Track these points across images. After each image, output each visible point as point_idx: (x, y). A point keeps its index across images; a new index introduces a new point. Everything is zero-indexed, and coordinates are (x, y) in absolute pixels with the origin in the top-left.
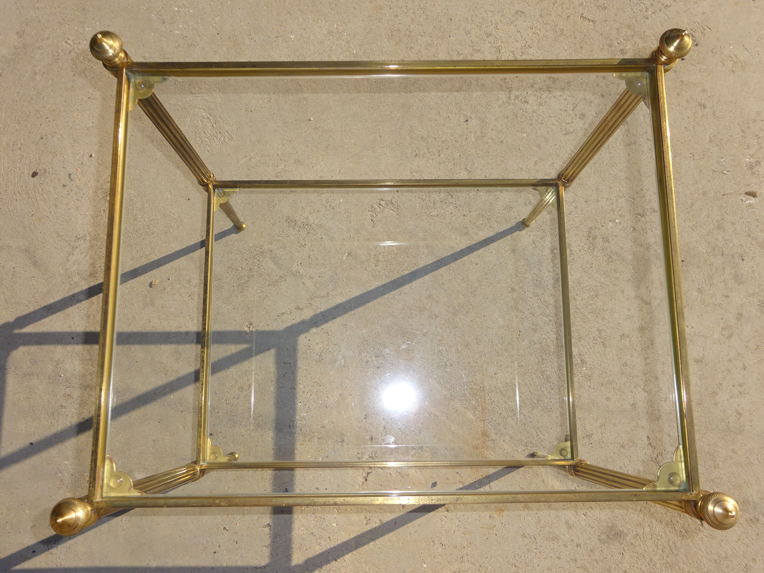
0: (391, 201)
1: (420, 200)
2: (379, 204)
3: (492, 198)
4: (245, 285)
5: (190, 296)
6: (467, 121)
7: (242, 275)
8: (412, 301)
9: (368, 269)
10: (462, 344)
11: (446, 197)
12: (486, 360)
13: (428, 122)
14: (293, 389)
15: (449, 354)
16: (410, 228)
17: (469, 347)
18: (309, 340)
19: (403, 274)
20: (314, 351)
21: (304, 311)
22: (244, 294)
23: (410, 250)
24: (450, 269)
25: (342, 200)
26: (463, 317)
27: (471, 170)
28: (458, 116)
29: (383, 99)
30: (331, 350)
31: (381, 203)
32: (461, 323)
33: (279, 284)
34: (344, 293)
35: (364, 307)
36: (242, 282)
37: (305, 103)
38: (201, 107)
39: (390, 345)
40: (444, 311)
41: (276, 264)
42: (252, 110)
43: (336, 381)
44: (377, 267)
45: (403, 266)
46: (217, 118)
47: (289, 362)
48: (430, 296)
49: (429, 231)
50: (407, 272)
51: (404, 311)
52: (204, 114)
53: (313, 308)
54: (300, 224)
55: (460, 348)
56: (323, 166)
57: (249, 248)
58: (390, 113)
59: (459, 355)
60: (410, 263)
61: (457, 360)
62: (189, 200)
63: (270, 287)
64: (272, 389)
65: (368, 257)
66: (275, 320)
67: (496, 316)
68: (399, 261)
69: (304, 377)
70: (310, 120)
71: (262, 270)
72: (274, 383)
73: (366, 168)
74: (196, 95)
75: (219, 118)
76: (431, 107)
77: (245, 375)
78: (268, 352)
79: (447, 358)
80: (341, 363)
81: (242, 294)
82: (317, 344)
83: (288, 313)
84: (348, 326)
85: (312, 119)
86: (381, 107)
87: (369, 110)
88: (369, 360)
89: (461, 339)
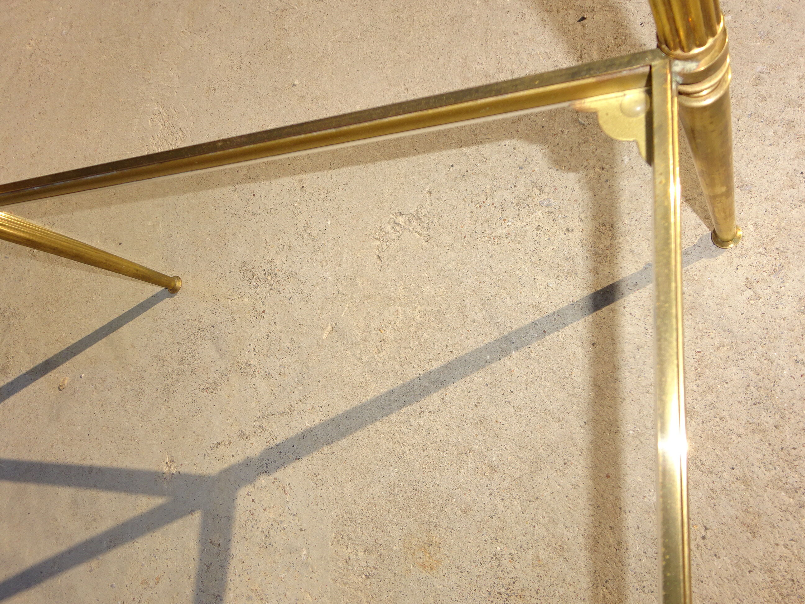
0: (417, 214)
1: (473, 204)
2: (395, 223)
3: (637, 182)
4: (172, 389)
5: (102, 405)
6: (583, 19)
7: (170, 369)
8: (443, 431)
9: (363, 357)
10: (548, 546)
11: (528, 193)
12: (608, 596)
13: (499, 41)
14: (219, 599)
15: (518, 566)
16: (450, 267)
17: (566, 555)
18: (253, 501)
19: (429, 369)
20: (258, 525)
21: (251, 442)
22: (169, 405)
23: (447, 316)
24: (529, 358)
25: (329, 223)
26: (555, 474)
27: (586, 123)
28: (562, 13)
29: (415, 18)
30: (285, 526)
31: (397, 221)
32: (550, 491)
33: (219, 388)
34: (317, 408)
35: (350, 438)
36: (169, 383)
37: (289, 57)
38: (153, 98)
39: (394, 526)
40: (510, 459)
41: (218, 349)
42: (216, 87)
43: (288, 593)
44: (381, 355)
45: (432, 351)
46: (171, 112)
47: (218, 543)
48: (482, 421)
49: (488, 272)
50: (439, 364)
51: (426, 453)
52: (156, 108)
53: (265, 437)
54: (259, 275)
55: (543, 556)
56: (306, 160)
57: (184, 323)
58: (426, 40)
59: (542, 573)
60: (446, 343)
61: (536, 586)
62: (120, 244)
63: (205, 394)
64: (188, 592)
65: (365, 334)
66: (207, 455)
67: (639, 479)
68: (423, 340)
69: (237, 576)
70: (294, 85)
71: (197, 362)
72: (192, 580)
73: (375, 151)
74: (150, 82)
75: (173, 111)
76: (506, 10)
77: (153, 558)
78: (190, 517)
79: (512, 575)
80: (300, 556)
81: (166, 404)
82: (265, 510)
83: (227, 443)
84: (320, 477)
85: (296, 82)
86: (412, 33)
87: (390, 44)
88: (352, 556)
89: (548, 531)
